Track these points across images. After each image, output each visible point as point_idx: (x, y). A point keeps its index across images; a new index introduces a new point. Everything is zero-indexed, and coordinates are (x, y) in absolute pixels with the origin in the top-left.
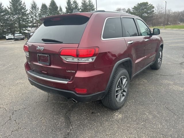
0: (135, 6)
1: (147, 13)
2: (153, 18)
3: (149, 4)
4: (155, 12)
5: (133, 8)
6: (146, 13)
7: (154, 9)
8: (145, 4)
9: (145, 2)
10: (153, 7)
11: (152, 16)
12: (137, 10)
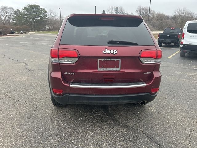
0: (26, 7)
1: (41, 17)
2: (48, 22)
3: (41, 8)
4: (48, 16)
5: (24, 9)
6: (39, 16)
7: (47, 14)
8: (37, 7)
9: (37, 5)
10: (46, 12)
11: (46, 20)
12: (28, 12)
